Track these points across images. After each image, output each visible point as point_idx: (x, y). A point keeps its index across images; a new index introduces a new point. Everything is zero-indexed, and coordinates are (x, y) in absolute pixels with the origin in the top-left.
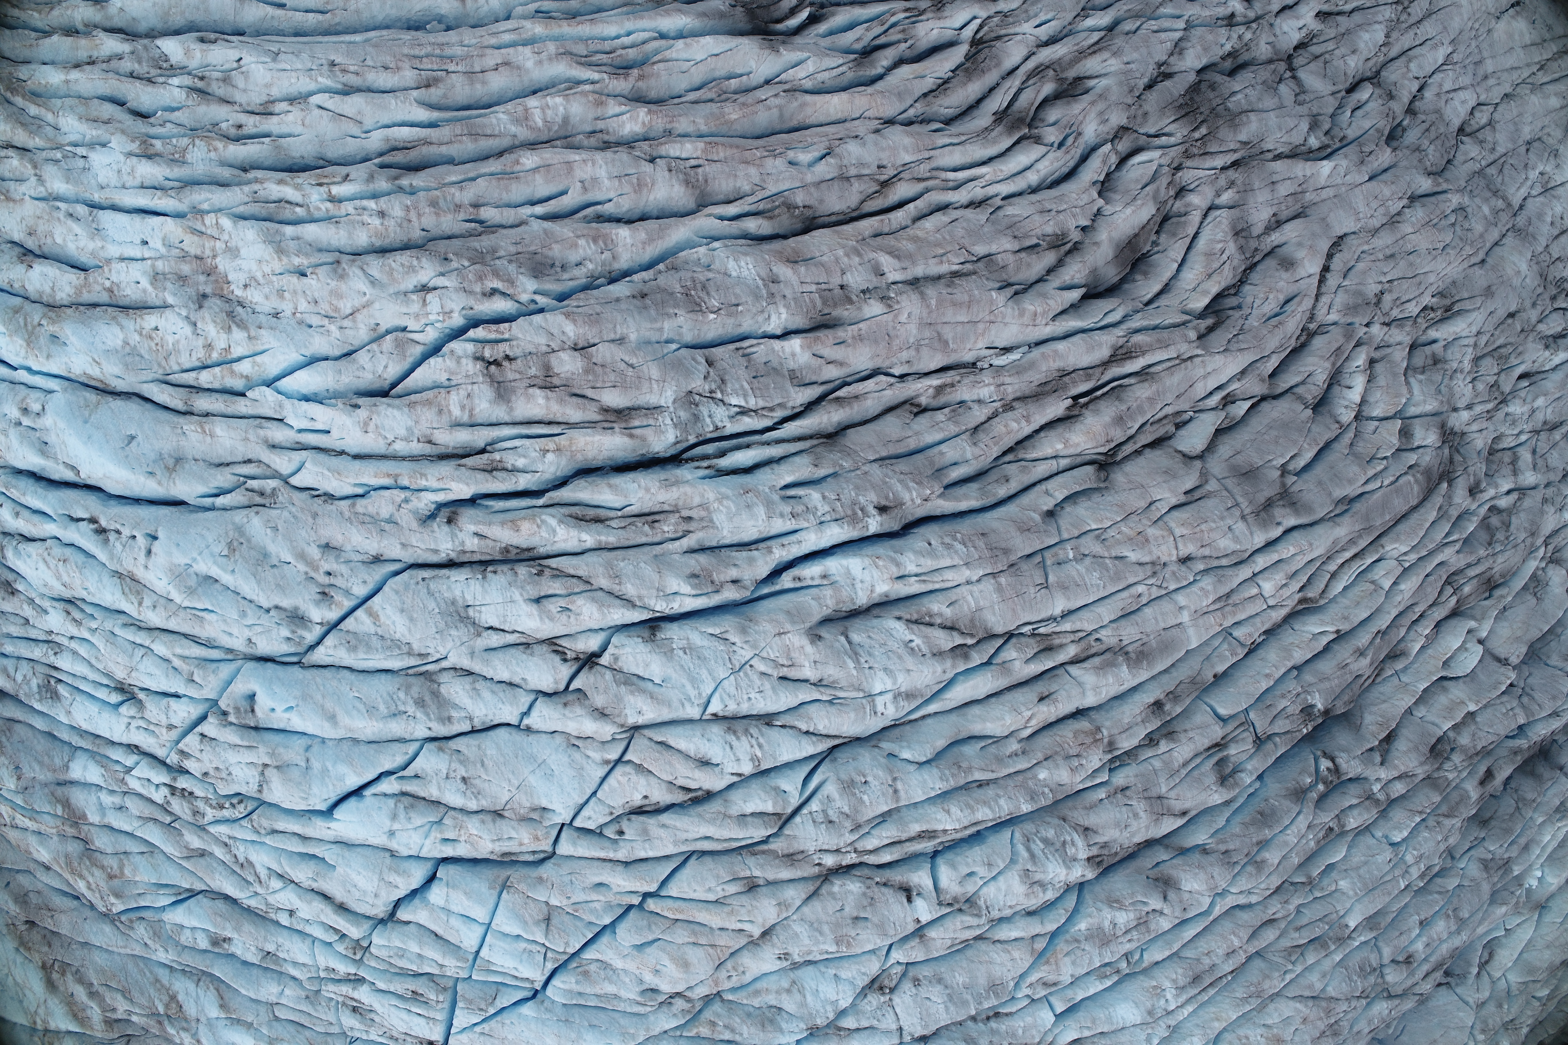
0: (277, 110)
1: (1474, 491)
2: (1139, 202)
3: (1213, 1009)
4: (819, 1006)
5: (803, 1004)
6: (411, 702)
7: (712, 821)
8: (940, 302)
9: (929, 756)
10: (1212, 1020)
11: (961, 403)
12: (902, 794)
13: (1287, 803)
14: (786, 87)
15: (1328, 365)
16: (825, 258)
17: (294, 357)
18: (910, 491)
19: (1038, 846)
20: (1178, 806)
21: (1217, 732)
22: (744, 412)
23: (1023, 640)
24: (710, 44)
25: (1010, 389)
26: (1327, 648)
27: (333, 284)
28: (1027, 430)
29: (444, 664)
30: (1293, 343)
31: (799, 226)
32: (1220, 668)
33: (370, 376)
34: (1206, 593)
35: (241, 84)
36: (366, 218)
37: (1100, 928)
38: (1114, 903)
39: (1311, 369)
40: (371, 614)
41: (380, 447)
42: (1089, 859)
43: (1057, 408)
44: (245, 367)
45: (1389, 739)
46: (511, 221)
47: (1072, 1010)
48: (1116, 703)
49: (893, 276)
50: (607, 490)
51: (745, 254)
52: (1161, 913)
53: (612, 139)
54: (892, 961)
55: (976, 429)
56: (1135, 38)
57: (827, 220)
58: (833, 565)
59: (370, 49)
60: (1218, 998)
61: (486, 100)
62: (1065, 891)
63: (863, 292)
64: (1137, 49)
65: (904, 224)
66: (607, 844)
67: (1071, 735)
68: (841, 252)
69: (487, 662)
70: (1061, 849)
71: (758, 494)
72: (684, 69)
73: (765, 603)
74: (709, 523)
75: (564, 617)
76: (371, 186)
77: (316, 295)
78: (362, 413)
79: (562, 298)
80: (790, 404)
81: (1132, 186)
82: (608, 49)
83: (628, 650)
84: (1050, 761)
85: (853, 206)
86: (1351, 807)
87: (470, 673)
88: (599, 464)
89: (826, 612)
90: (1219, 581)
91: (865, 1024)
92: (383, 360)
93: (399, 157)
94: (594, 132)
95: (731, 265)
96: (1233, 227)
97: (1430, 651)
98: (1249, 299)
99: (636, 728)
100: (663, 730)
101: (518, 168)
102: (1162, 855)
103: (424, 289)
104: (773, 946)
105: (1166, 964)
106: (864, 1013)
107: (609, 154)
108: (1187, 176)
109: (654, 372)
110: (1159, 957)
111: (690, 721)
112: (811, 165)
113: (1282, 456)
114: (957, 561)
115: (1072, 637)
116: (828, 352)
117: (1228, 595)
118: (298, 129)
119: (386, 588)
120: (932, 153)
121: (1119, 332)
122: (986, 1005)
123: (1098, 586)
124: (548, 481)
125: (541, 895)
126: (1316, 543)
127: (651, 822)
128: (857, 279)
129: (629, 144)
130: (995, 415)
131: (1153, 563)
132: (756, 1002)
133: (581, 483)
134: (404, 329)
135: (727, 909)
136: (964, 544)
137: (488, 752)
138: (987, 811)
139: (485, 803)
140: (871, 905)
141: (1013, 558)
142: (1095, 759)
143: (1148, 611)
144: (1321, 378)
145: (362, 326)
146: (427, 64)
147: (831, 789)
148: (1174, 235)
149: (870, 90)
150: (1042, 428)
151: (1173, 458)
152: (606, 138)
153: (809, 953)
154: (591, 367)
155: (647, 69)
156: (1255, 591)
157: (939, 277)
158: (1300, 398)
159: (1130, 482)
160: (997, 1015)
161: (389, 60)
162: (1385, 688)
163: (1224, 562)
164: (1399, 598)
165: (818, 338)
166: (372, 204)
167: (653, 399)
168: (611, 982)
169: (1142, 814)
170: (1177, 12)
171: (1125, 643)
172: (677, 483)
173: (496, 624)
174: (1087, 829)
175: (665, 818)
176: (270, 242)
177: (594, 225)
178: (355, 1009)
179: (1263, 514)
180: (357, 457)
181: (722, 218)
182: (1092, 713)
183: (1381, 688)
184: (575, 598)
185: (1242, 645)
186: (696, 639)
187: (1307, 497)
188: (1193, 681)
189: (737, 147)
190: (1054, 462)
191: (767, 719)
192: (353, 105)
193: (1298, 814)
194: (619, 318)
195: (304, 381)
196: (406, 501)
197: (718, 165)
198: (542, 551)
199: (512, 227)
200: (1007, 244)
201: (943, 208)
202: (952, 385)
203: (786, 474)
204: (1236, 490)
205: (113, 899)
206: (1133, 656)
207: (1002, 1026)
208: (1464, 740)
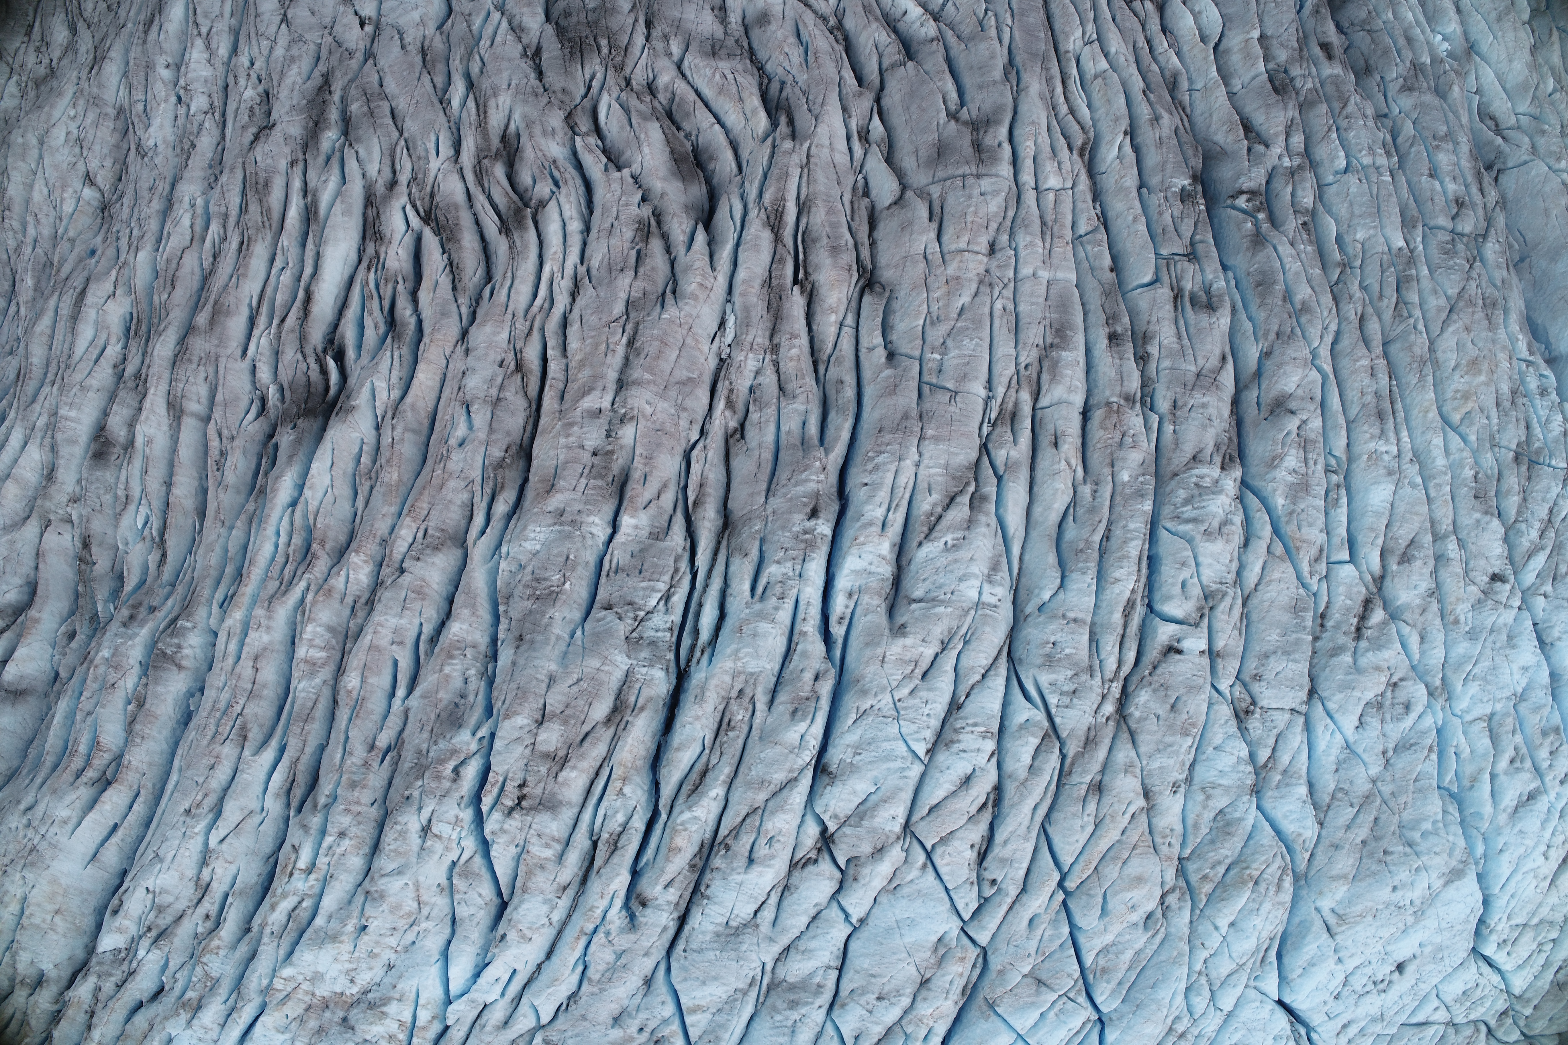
0: (208, 879)
2: (642, 136)
3: (1415, 412)
4: (1235, 776)
5: (1227, 789)
6: (788, 1012)
7: (1022, 798)
8: (650, 370)
9: (1059, 575)
10: (1425, 416)
11: (751, 389)
12: (1080, 616)
13: (1261, 256)
14: (390, 414)
15: (875, 25)
16: (561, 457)
17: (434, 971)
18: (809, 480)
19: (1188, 511)
20: (1214, 361)
21: (1164, 293)
22: (667, 597)
23: (993, 437)
24: (320, 467)
25: (759, 340)
26: (1136, 148)
27: (385, 907)
28: (804, 340)
29: (769, 967)
30: (840, 48)
31: (522, 464)
32: (1107, 261)
33: (482, 912)
34: (1031, 245)
35: (169, 899)
36: (340, 850)
37: (1291, 486)
38: (1274, 462)
39: (871, 42)
40: (694, 1010)
41: (549, 934)
42: (1222, 468)
43: (796, 303)
44: (424, 1016)
45: (1247, 127)
46: (400, 723)
47: (1351, 544)
48: (1093, 375)
49: (606, 403)
50: (680, 754)
51: (525, 528)
52: (1304, 422)
53: (366, 596)
54: (1227, 692)
55: (781, 388)
56: (489, 67)
57: (527, 435)
58: (842, 583)
59: (189, 773)
60: (1408, 401)
61: (280, 691)
62: (1242, 502)
63: (608, 436)
64: (500, 70)
65: (563, 367)
66: (998, 899)
67: (1101, 432)
68: (562, 440)
69: (784, 930)
70: (1201, 490)
71: (747, 621)
72: (332, 500)
73: (849, 658)
74: (753, 678)
75: (777, 846)
76: (312, 831)
77: (388, 926)
78: (512, 936)
79: (489, 711)
80: (680, 550)
81: (625, 134)
82: (283, 560)
83: (832, 803)
84: (1117, 464)
85: (526, 405)
86: (1293, 195)
87: (788, 948)
88: (655, 746)
89: (883, 609)
90: (1026, 226)
91: (1271, 741)
92: (473, 895)
93: (298, 793)
94: (353, 608)
95: (529, 546)
96: (707, 55)
97: (1185, 49)
98: (780, 71)
99: (907, 825)
100: (919, 803)
101: (355, 695)
102: (1252, 395)
103: (426, 830)
104: (1161, 793)
105: (1353, 437)
106: (1261, 738)
107: (379, 607)
108: (639, 77)
109: (594, 663)
110: (1344, 441)
111: (923, 775)
112: (471, 427)
113: (938, 111)
114: (893, 467)
115: (1012, 391)
116: (648, 493)
117: (1043, 223)
118: (233, 869)
119: (677, 987)
120: (510, 311)
121: (753, 213)
122: (1309, 623)
123: (977, 344)
124: (649, 800)
125: (1015, 978)
126: (1034, 117)
127: (997, 851)
128: (594, 437)
129: (377, 584)
130: (776, 364)
131: (981, 282)
132: (1204, 830)
133: (663, 772)
134: (454, 864)
135: (1107, 820)
136: (881, 453)
137: (865, 966)
138: (1133, 544)
139: (909, 990)
140: (1166, 689)
141: (915, 413)
142: (1134, 420)
143: (1022, 308)
144: (883, 37)
145: (433, 900)
146: (225, 730)
147: (1045, 679)
148: (688, 114)
149: (426, 340)
150: (809, 324)
151: (893, 215)
152: (363, 600)
153: (1183, 763)
154: (563, 717)
155: (317, 534)
156: (1051, 196)
157: (627, 358)
158: (893, 66)
159: (896, 267)
160: (1323, 616)
161: (206, 762)
162: (1200, 107)
163: (1011, 213)
164: (1122, 59)
165: (631, 498)
166: (329, 840)
167: (618, 675)
168: (1121, 952)
169: (1205, 400)
170: (483, 14)
171: (1041, 343)
172: (703, 689)
173: (755, 907)
174: (1194, 458)
175: (999, 837)
176: (323, 943)
177: (437, 650)
179: (984, 156)
180: (549, 955)
181: (483, 532)
182: (1091, 402)
183: (1198, 111)
184: (763, 828)
185: (1094, 230)
186: (852, 738)
187: (987, 106)
188: (1107, 294)
189: (424, 488)
190: (845, 329)
191: (955, 706)
192: (232, 812)
193: (1275, 249)
194: (530, 671)
195: (460, 972)
196: (608, 934)
197: (432, 512)
198: (708, 835)
199: (405, 724)
200: (625, 281)
201: (565, 323)
202: (731, 391)
203: (741, 586)
204: (951, 171)
206: (1057, 340)
207: (1335, 616)
208: (1282, 56)
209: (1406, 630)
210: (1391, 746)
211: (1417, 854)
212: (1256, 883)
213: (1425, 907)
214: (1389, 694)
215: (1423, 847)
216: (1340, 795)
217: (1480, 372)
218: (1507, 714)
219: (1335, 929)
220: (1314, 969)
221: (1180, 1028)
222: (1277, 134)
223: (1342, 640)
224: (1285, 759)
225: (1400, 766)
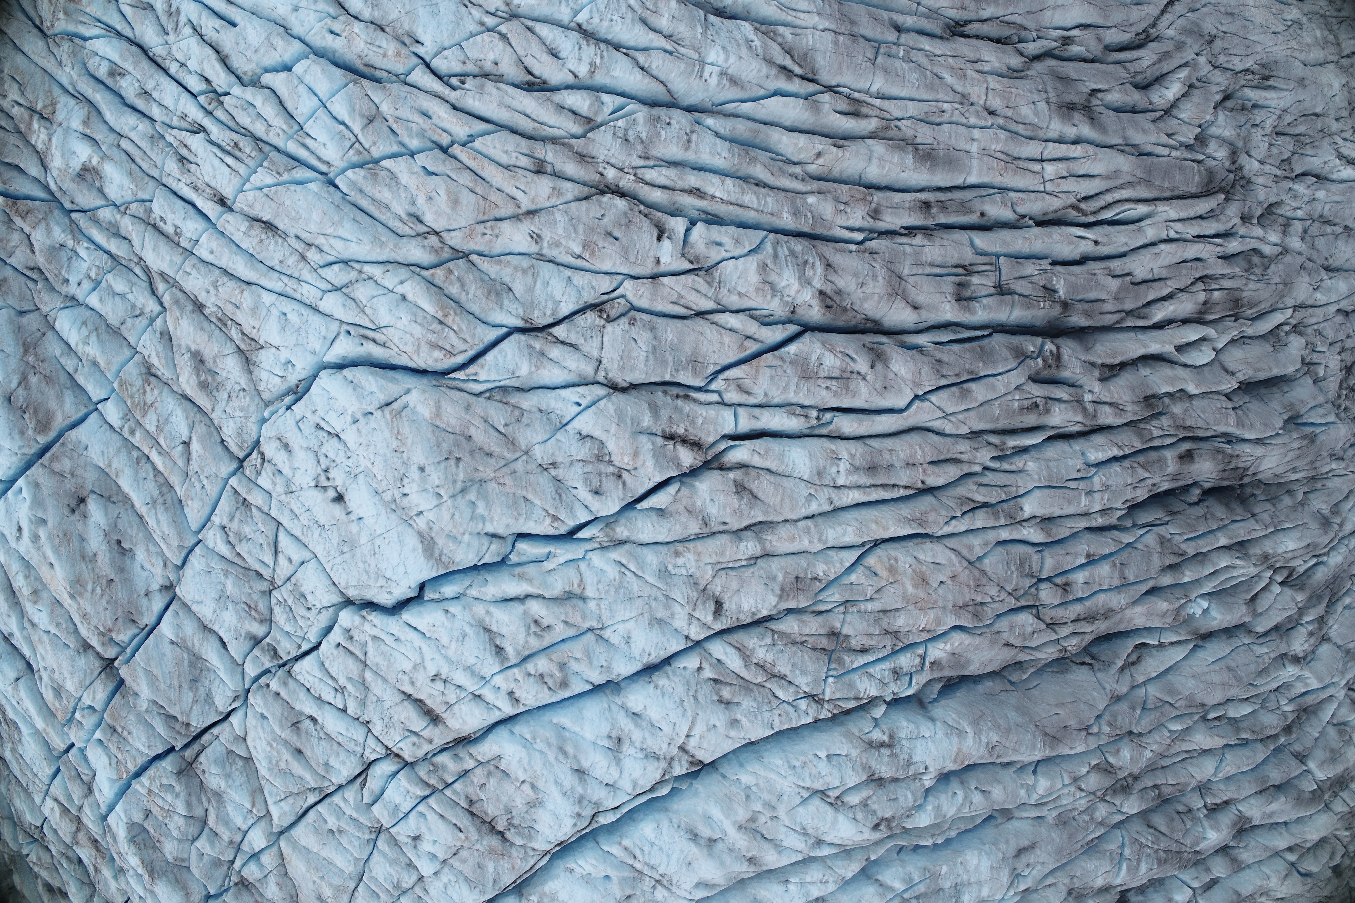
1: (1245, 219)
3: (876, 512)
5: (530, 290)
10: (872, 521)
12: (693, 145)
13: (1006, 353)
19: (783, 251)
21: (968, 256)
23: (839, 97)
34: (998, 140)
37: (807, 360)
42: (821, 293)
52: (864, 379)
54: (620, 292)
70: (801, 267)
84: (821, 196)
86: (1059, 400)
90: (1011, 141)
91: (573, 339)
104: (532, 223)
106: (576, 326)
110: (846, 431)
113: (1095, 83)
115: (877, 111)
117: (1015, 159)
123: (914, 83)
125: (377, 98)
126: (1100, 156)
131: (963, 96)
132: (493, 274)
135: (511, 176)
138: (754, 200)
139: (376, 16)
140: (626, 225)
141: (856, 30)
143: (946, 128)
156: (1038, 170)
160: (686, 397)
163: (1020, 129)
168: (390, 189)
169: (880, 279)
171: (919, 140)
174: (829, 265)
178: (182, 159)
179: (1065, 110)
185: (1015, 211)
187: (1104, 119)
188: (963, 204)
193: (1014, 369)
205: (61, 15)
207: (687, 407)
208: (1177, 409)
209: (672, 489)
210: (560, 473)
211: (453, 496)
212: (441, 322)
213: (399, 512)
214: (611, 469)
215: (461, 501)
216: (517, 413)
217: (915, 586)
218: (584, 617)
219: (387, 410)
220: (350, 389)
221: (312, 255)
222: (1110, 391)
223: (665, 414)
224: (556, 352)
225: (541, 480)
